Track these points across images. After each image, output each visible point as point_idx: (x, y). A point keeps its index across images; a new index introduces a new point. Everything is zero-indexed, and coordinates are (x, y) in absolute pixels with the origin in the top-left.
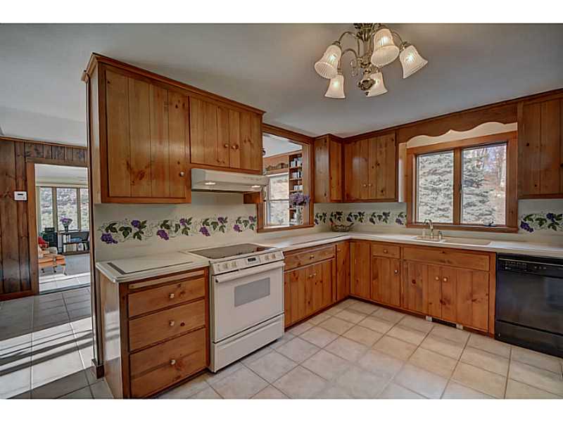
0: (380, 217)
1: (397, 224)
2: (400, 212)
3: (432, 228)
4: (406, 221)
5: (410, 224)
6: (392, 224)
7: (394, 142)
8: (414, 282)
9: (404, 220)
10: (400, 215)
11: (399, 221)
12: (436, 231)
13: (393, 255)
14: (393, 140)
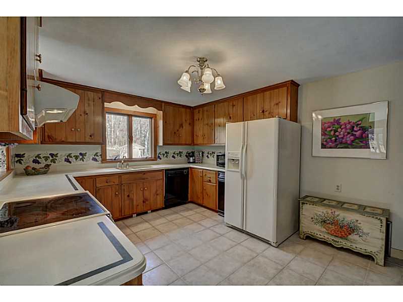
0: (76, 157)
1: (93, 161)
2: (95, 152)
3: (123, 162)
4: (101, 159)
5: (104, 160)
6: (88, 162)
7: (101, 100)
8: (128, 196)
9: (99, 158)
10: (96, 155)
11: (95, 159)
12: (125, 164)
13: (114, 182)
14: (100, 98)
